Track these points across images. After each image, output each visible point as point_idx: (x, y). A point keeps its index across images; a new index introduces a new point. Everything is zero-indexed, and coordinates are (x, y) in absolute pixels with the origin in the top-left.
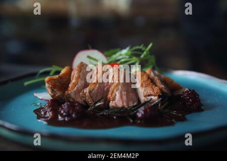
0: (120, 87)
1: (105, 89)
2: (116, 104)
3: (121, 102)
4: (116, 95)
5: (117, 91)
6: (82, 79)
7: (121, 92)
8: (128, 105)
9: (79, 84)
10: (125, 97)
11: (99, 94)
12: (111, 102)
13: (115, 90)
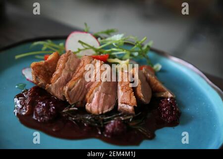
0: (100, 87)
1: (86, 86)
2: (91, 108)
3: (97, 106)
4: (94, 97)
5: (96, 92)
6: (66, 70)
7: (100, 94)
8: (102, 111)
9: (63, 76)
10: (101, 101)
11: (78, 92)
12: (88, 104)
13: (94, 90)
